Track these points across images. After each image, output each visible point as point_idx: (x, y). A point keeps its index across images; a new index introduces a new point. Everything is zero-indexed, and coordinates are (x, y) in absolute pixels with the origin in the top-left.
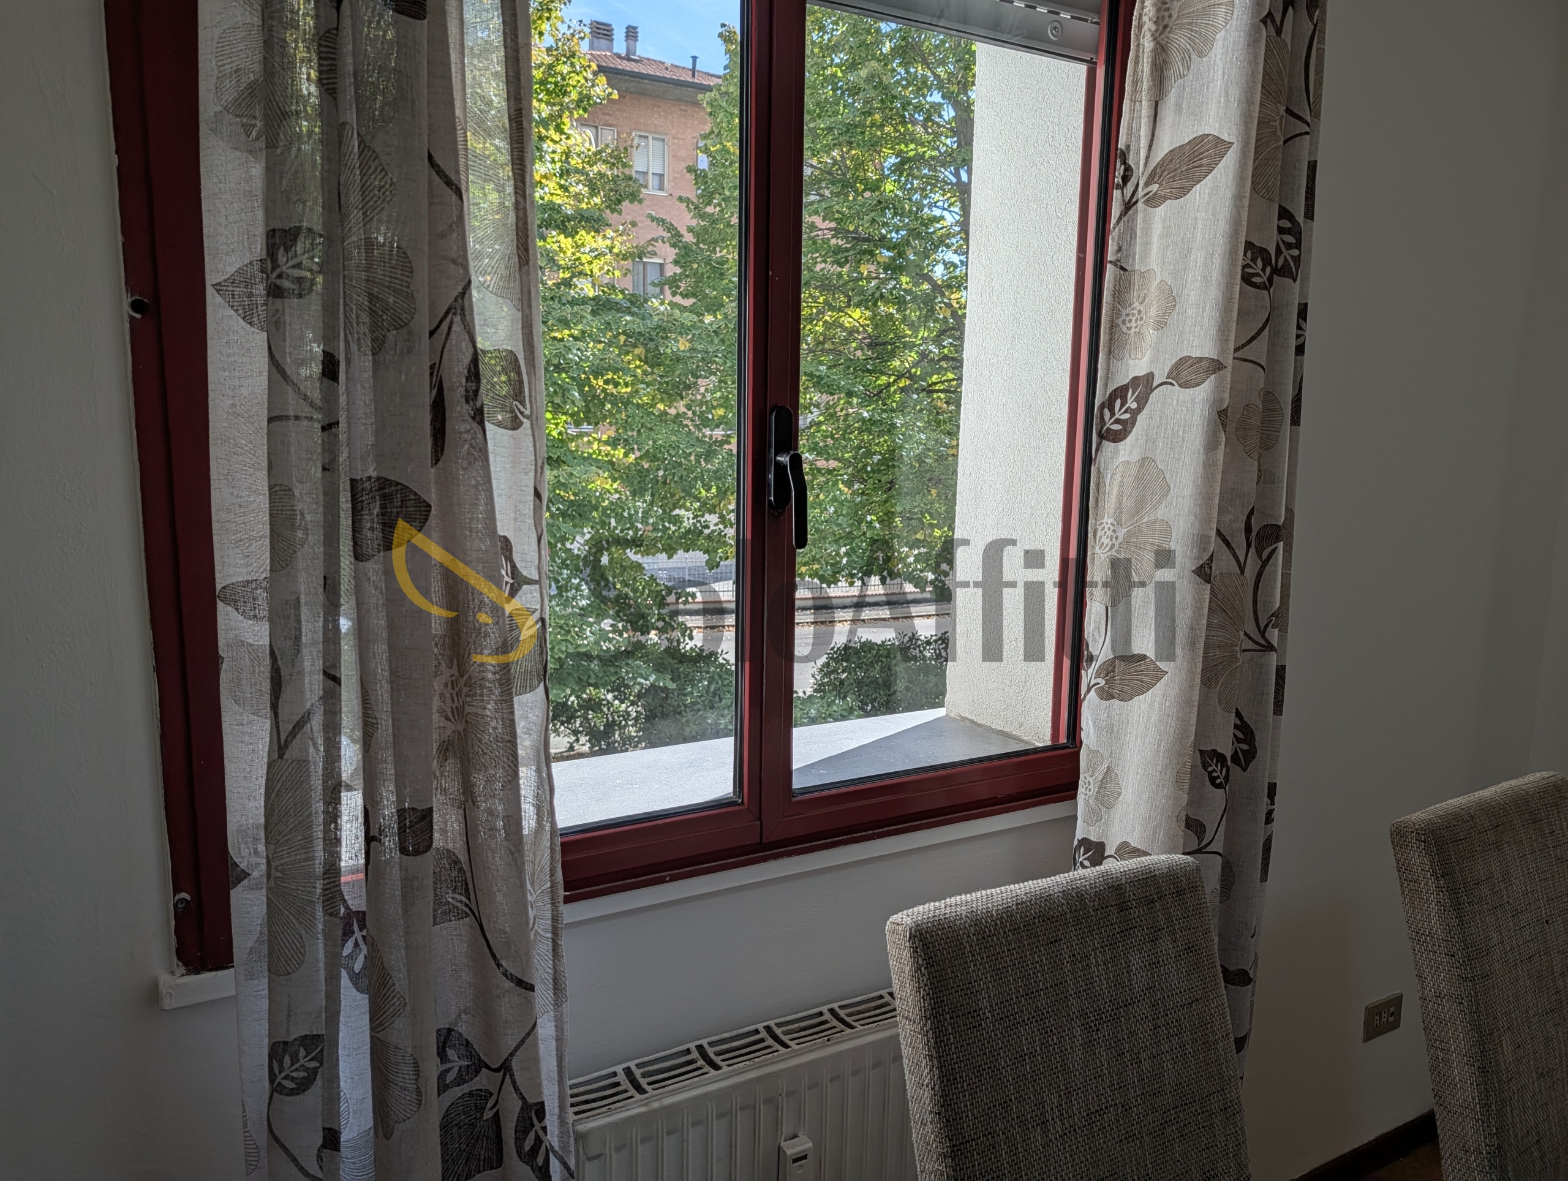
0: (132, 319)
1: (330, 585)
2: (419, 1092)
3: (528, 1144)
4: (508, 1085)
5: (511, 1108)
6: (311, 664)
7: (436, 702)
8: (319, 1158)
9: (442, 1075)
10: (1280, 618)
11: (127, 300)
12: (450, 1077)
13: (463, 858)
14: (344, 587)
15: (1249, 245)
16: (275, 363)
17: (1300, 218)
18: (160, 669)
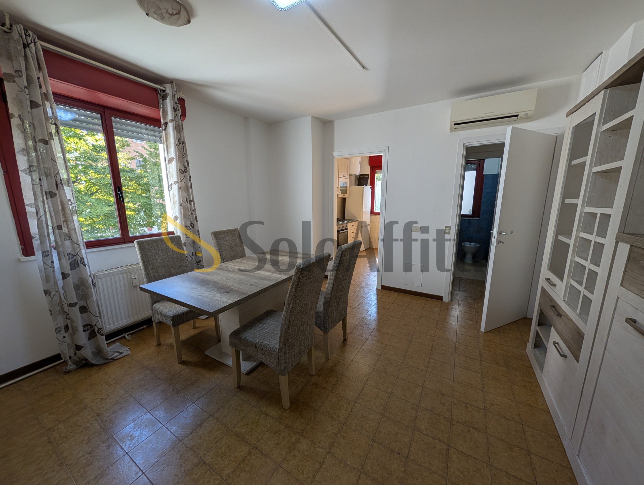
0: (4, 174)
1: (43, 202)
2: (64, 256)
3: (82, 262)
4: (78, 256)
5: (79, 258)
6: (42, 212)
7: (61, 216)
8: (51, 264)
9: (69, 258)
10: (194, 210)
11: (2, 172)
12: (70, 258)
13: (68, 233)
14: (46, 203)
15: (180, 169)
16: (32, 178)
17: (187, 167)
18: (14, 217)
